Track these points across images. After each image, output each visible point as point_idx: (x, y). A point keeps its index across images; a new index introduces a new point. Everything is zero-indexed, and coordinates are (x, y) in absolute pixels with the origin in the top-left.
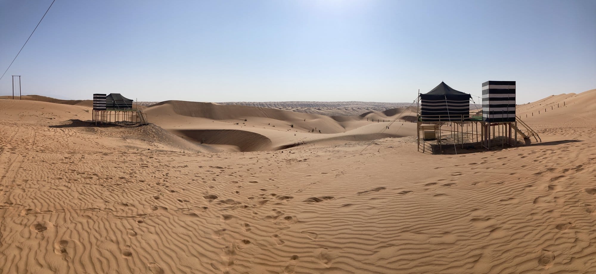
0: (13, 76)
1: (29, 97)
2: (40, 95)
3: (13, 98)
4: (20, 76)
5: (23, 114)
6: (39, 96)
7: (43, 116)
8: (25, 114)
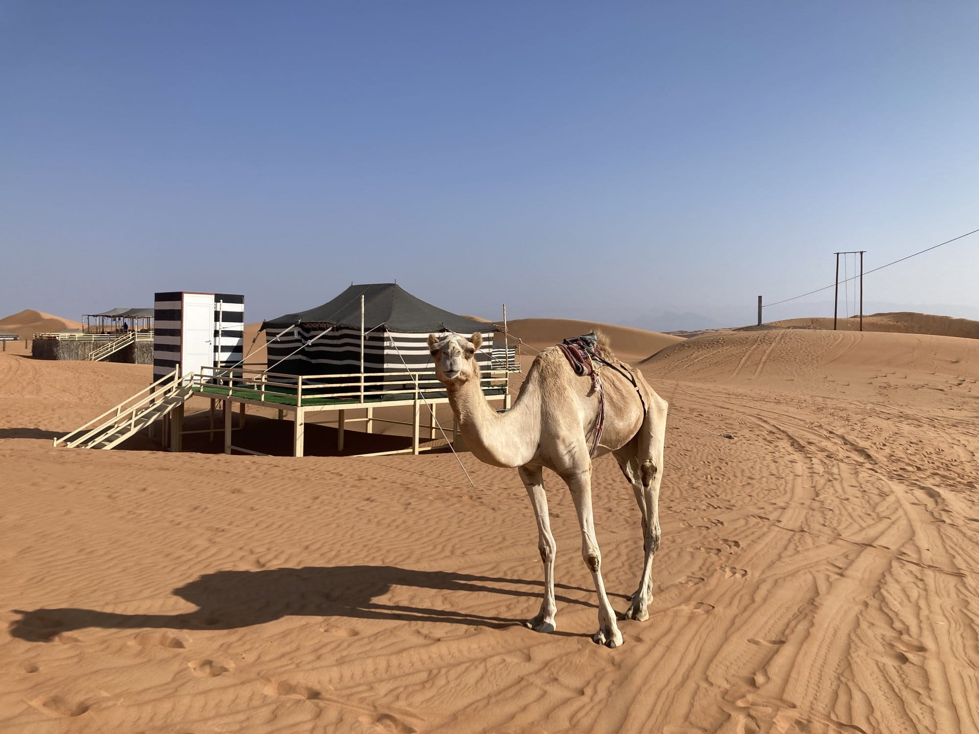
0: (838, 254)
1: (885, 321)
2: (926, 313)
3: (835, 324)
4: (862, 253)
5: (885, 380)
6: (921, 315)
7: (962, 390)
8: (892, 380)
